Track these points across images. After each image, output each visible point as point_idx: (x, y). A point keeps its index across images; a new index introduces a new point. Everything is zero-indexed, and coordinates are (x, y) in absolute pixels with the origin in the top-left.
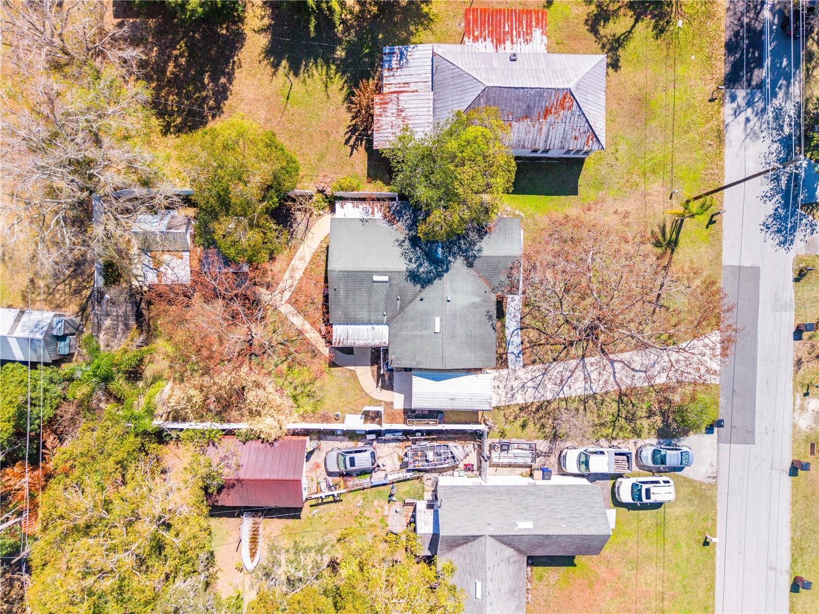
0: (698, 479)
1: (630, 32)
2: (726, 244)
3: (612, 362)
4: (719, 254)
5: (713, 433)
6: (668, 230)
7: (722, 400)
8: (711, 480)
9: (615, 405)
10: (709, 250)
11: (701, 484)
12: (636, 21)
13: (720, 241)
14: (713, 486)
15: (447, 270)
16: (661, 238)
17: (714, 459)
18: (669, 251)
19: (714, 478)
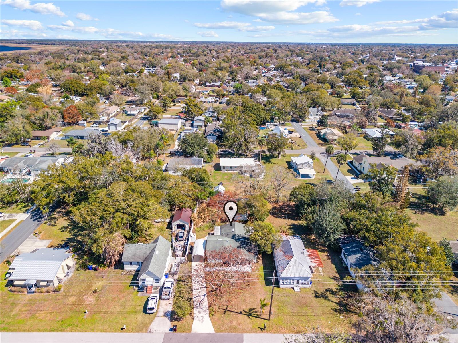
0: (151, 325)
1: (331, 301)
2: (253, 335)
3: (204, 296)
4: (248, 332)
5: (170, 331)
6: (256, 313)
7: (184, 334)
8: (149, 330)
9: (187, 297)
10: (249, 328)
11: (149, 327)
12: (336, 303)
13: (254, 332)
14: (147, 331)
15: (236, 241)
16: (253, 311)
17: (158, 332)
18: (248, 314)
19: (150, 332)
